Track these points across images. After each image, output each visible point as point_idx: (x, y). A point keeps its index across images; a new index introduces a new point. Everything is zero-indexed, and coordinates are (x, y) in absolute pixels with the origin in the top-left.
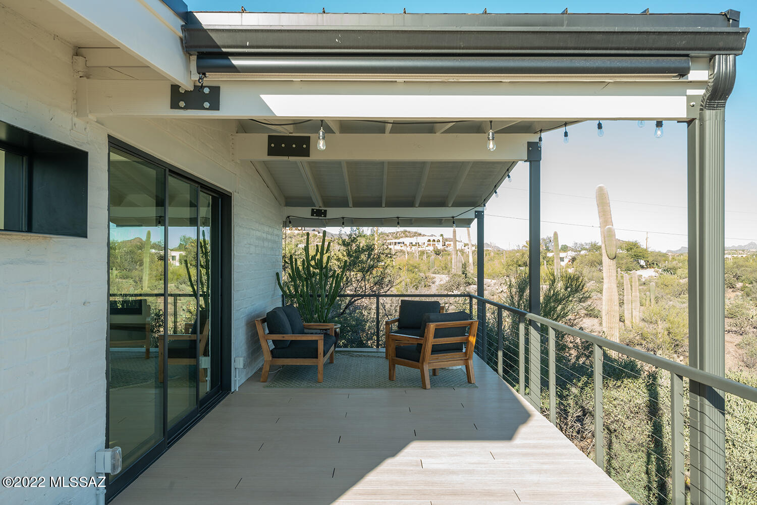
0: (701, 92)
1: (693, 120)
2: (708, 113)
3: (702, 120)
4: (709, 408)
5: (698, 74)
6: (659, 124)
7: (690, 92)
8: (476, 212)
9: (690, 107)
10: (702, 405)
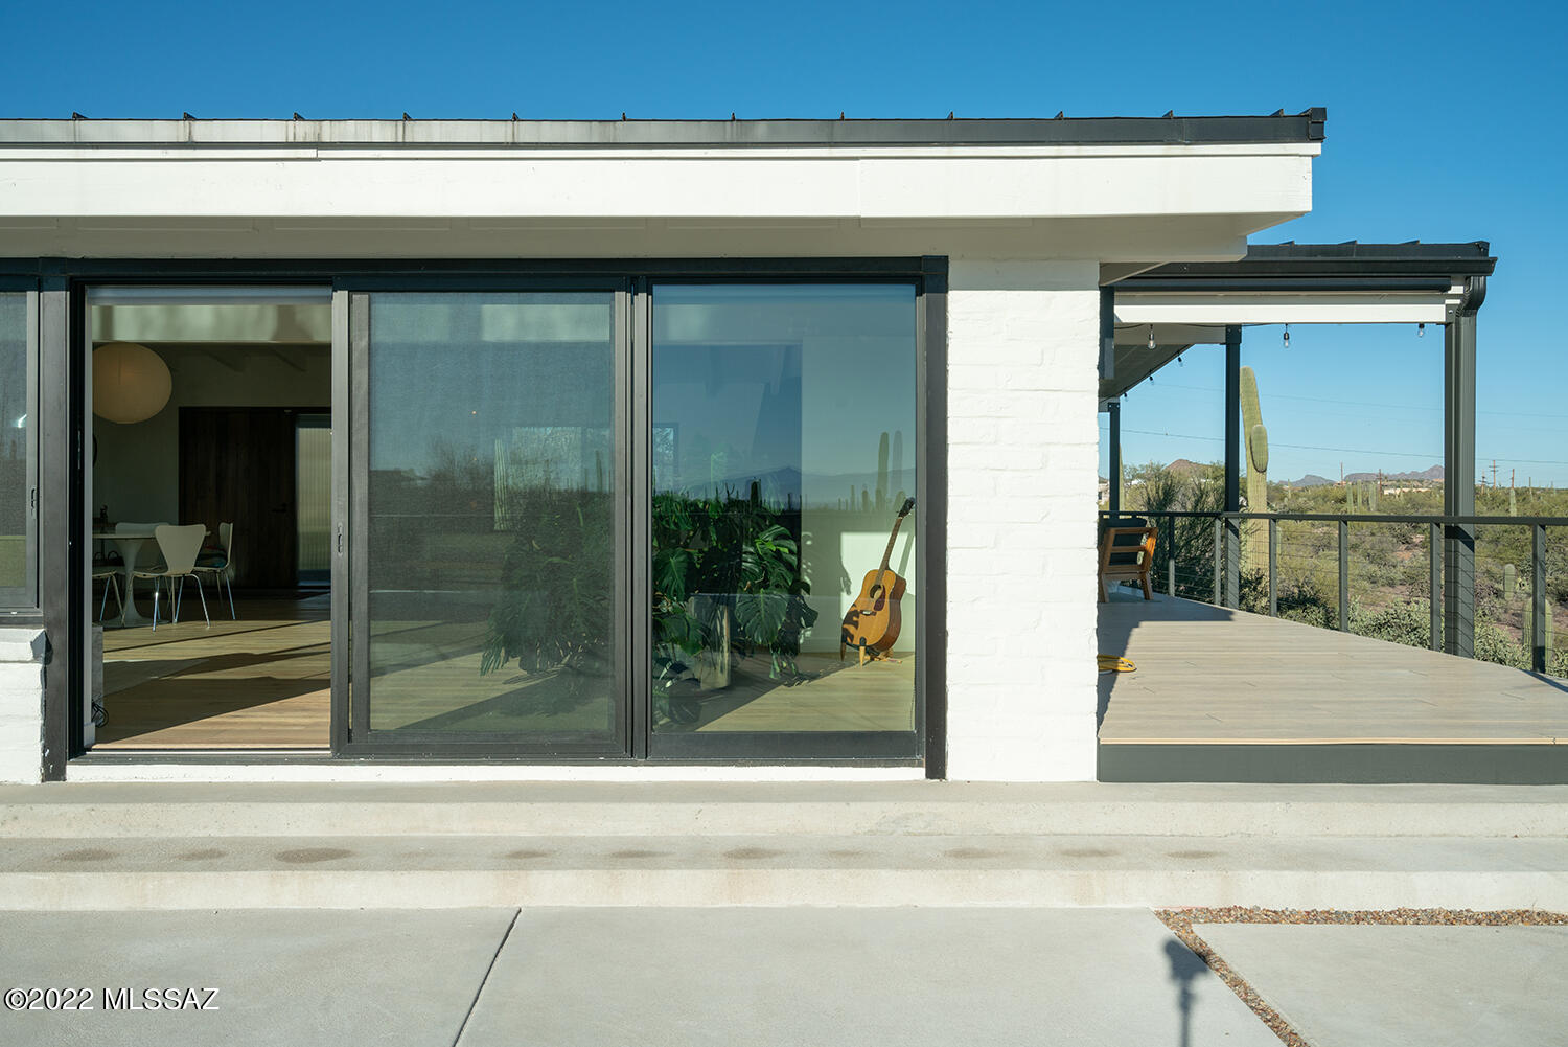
0: (1458, 302)
1: (1450, 323)
2: (1463, 319)
3: (1458, 324)
4: (1462, 546)
5: (1457, 289)
6: (1421, 326)
7: (1448, 302)
8: (1109, 403)
9: (1447, 314)
10: (1456, 546)
